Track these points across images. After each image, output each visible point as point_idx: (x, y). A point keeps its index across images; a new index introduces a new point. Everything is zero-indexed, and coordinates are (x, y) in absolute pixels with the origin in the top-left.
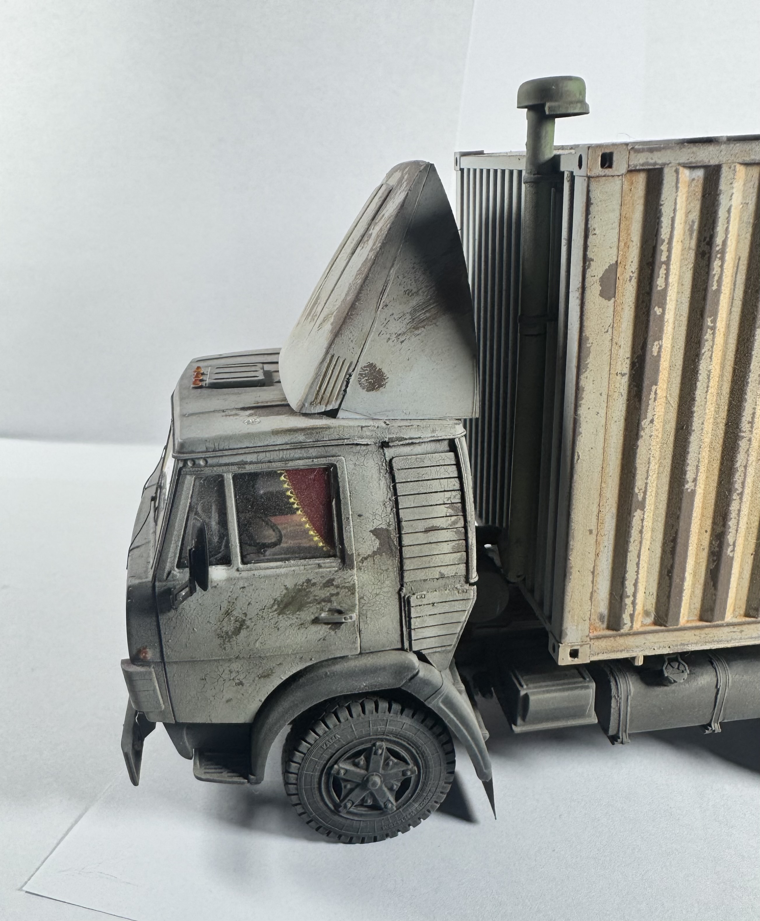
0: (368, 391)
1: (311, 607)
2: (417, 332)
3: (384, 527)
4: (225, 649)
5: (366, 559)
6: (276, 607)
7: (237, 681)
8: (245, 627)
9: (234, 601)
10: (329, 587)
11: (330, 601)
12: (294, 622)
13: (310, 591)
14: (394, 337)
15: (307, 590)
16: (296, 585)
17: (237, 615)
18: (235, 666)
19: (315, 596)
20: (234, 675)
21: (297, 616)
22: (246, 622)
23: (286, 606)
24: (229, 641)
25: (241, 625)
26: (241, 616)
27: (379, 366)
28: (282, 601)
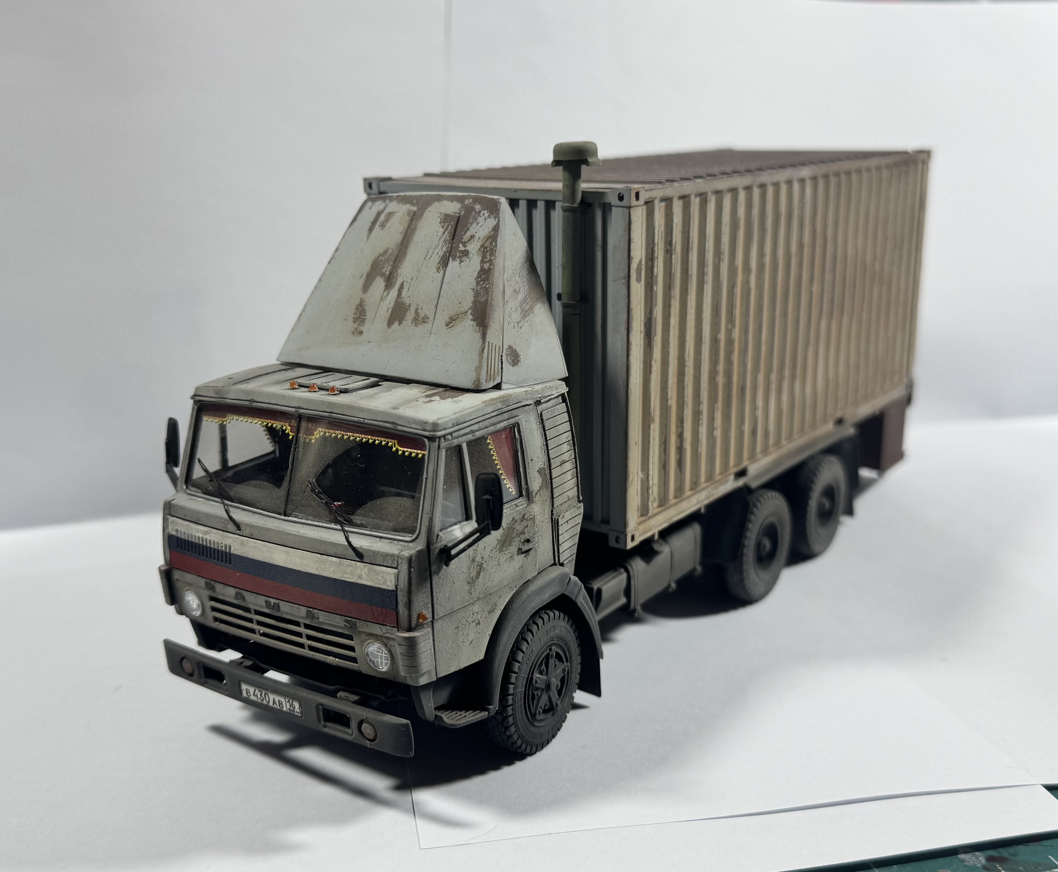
0: (513, 366)
1: (515, 541)
2: (526, 320)
3: (542, 466)
4: (471, 594)
5: (536, 494)
6: (498, 547)
7: (477, 622)
8: (482, 570)
9: (476, 548)
10: (523, 521)
11: (524, 533)
12: (507, 556)
13: (514, 528)
14: (516, 324)
15: (513, 527)
16: (508, 524)
17: (478, 560)
18: (476, 608)
19: (517, 531)
20: (475, 615)
21: (509, 551)
22: (483, 565)
23: (505, 542)
24: (474, 586)
25: (480, 569)
26: (480, 560)
27: (514, 348)
28: (501, 541)
